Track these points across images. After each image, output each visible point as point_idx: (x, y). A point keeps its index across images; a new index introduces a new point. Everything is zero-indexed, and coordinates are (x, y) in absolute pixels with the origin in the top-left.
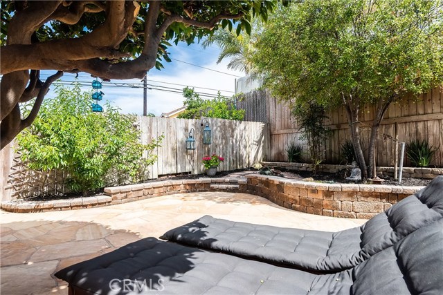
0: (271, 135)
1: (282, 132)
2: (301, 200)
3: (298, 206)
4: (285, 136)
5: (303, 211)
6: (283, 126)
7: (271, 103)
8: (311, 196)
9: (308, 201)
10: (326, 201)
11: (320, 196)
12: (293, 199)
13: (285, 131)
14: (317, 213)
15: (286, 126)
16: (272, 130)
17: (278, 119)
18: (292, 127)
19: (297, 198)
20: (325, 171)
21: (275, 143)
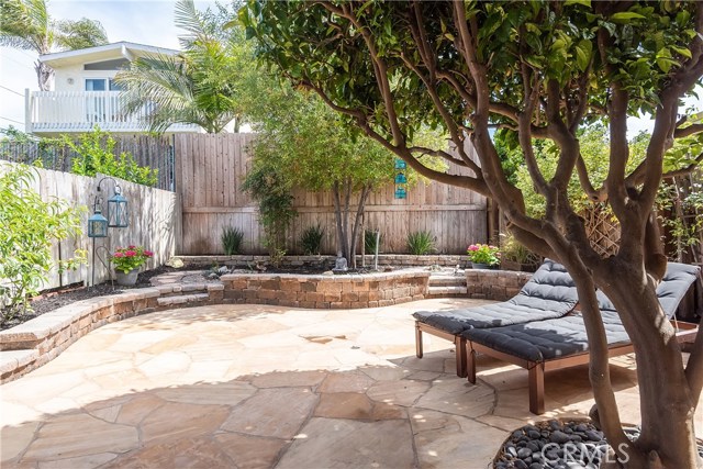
0: (184, 214)
1: (206, 210)
2: (342, 296)
3: (339, 303)
4: (212, 218)
5: (347, 308)
6: (209, 202)
7: (185, 163)
8: (356, 290)
9: (353, 296)
10: (372, 292)
11: (366, 288)
12: (332, 297)
13: (213, 209)
14: (363, 307)
15: (215, 202)
16: (186, 205)
17: (198, 190)
18: (227, 204)
19: (339, 295)
20: (285, 263)
21: (191, 227)
